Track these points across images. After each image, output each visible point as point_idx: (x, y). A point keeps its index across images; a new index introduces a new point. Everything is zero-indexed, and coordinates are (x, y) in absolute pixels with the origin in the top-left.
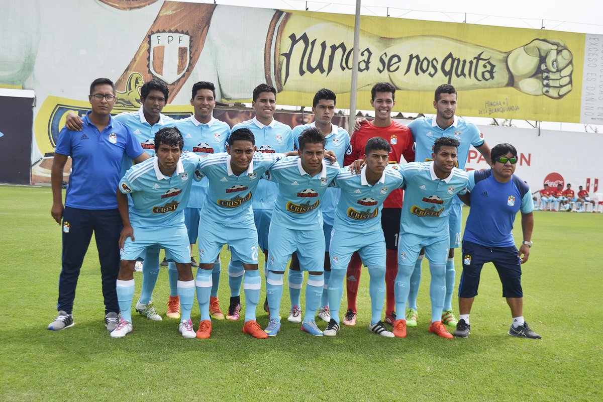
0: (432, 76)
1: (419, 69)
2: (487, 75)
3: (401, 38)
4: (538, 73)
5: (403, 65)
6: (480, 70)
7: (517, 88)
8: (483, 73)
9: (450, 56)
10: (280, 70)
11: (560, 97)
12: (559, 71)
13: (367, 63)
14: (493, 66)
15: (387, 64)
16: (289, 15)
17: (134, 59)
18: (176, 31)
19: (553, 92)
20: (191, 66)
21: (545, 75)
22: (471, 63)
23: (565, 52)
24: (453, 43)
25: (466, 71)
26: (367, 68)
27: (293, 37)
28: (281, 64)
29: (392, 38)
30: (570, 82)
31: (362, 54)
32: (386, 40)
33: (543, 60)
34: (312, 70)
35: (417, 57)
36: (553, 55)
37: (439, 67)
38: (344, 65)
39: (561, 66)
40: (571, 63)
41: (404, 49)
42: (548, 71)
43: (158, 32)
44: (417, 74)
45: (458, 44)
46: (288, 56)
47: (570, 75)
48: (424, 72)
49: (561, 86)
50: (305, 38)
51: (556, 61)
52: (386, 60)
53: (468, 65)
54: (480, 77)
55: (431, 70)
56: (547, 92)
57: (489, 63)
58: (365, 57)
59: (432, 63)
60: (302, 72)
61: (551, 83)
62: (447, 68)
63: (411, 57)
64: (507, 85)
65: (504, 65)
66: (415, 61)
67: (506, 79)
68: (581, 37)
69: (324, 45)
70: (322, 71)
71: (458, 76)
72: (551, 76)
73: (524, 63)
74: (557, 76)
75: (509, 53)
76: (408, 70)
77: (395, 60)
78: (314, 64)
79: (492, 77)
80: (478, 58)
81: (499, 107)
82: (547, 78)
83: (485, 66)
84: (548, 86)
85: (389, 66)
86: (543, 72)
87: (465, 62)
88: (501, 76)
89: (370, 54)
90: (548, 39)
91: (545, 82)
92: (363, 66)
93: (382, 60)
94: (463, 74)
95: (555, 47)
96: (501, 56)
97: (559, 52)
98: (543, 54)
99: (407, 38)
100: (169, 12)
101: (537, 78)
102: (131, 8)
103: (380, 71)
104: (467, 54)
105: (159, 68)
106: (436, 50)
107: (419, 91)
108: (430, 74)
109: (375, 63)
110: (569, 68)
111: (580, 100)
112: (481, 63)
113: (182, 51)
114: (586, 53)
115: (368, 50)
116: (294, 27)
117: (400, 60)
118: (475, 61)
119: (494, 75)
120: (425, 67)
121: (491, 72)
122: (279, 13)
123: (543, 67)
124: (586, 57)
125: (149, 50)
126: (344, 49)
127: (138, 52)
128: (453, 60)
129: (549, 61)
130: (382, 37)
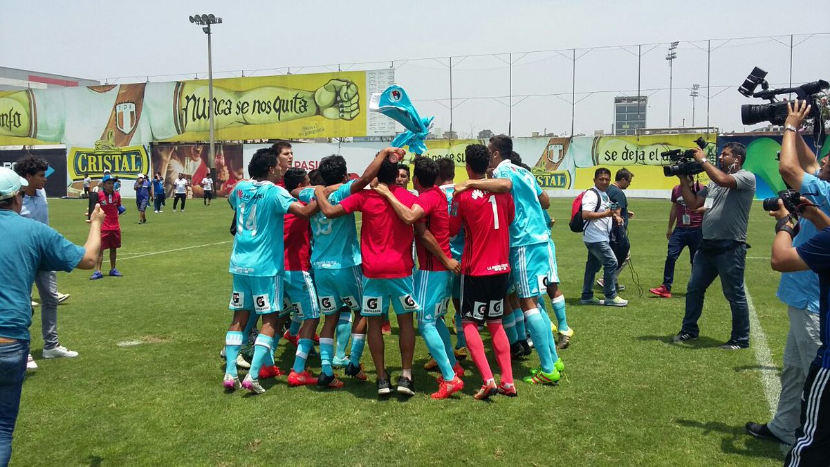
0: (268, 113)
1: (261, 110)
2: (303, 109)
3: (248, 91)
4: (336, 103)
5: (251, 108)
6: (298, 106)
7: (322, 115)
8: (300, 108)
9: (278, 98)
10: (182, 119)
11: (352, 118)
12: (350, 100)
13: (230, 109)
14: (306, 102)
15: (241, 109)
16: (184, 84)
17: (109, 121)
18: (128, 102)
19: (347, 116)
20: (137, 122)
21: (340, 104)
22: (292, 101)
23: (352, 86)
24: (279, 90)
25: (289, 108)
26: (230, 112)
27: (187, 97)
28: (182, 116)
29: (241, 92)
30: (358, 107)
31: (226, 104)
32: (239, 93)
33: (338, 93)
34: (199, 117)
35: (258, 101)
36: (344, 89)
37: (272, 107)
38: (217, 112)
39: (350, 96)
40: (357, 93)
41: (250, 98)
42: (342, 101)
43: (119, 104)
44: (259, 113)
45: (283, 90)
46: (186, 110)
47: (358, 103)
48: (263, 111)
49: (352, 111)
50: (194, 97)
51: (347, 93)
52: (240, 106)
53: (290, 103)
54: (298, 111)
55: (268, 109)
56: (343, 116)
57: (303, 100)
58: (228, 106)
59: (267, 105)
60: (194, 120)
61: (345, 109)
62: (277, 107)
63: (255, 102)
64: (316, 114)
65: (313, 100)
66: (257, 104)
67: (314, 111)
68: (362, 74)
69: (204, 100)
70: (205, 117)
71: (284, 111)
72: (345, 104)
73: (326, 97)
74: (348, 104)
75: (315, 92)
76: (254, 111)
77: (246, 105)
78: (200, 114)
79: (306, 110)
80: (296, 98)
81: (311, 130)
82: (342, 106)
83: (300, 103)
84: (343, 111)
85: (242, 109)
86: (338, 102)
87: (287, 101)
88: (311, 108)
89: (231, 103)
90: (340, 79)
91: (341, 109)
92: (227, 111)
93: (238, 106)
94: (287, 110)
95: (345, 83)
96: (310, 95)
97: (348, 87)
98: (338, 90)
99: (251, 90)
100: (124, 91)
101: (335, 107)
102: (105, 91)
103: (238, 114)
104: (289, 96)
105: (122, 125)
106: (268, 95)
107: (261, 124)
108: (267, 112)
109: (234, 109)
110: (357, 97)
111: (365, 119)
112: (298, 101)
113: (132, 113)
114: (367, 84)
115: (229, 101)
116: (187, 92)
117: (248, 105)
118: (294, 100)
119: (307, 108)
120: (264, 108)
121: (305, 106)
122: (178, 83)
123: (339, 99)
124: (367, 88)
125: (116, 115)
126: (216, 102)
127: (111, 117)
128: (280, 101)
129: (342, 94)
130: (236, 92)
